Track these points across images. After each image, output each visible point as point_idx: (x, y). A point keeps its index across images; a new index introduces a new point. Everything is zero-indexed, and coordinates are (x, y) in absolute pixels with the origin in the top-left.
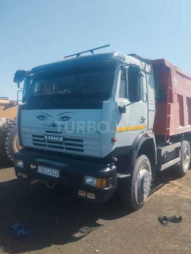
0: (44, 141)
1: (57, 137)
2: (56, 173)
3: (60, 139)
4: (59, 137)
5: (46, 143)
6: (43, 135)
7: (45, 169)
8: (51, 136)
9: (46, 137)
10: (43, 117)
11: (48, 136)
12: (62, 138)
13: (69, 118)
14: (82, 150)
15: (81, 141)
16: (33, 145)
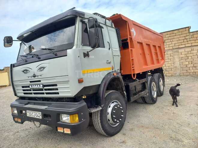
0: (30, 90)
1: (38, 85)
2: (39, 115)
3: (40, 86)
4: (39, 85)
5: (32, 92)
6: (28, 85)
7: (32, 113)
8: (34, 85)
9: (30, 87)
10: (27, 70)
11: (32, 85)
12: (42, 85)
13: (44, 68)
14: (58, 93)
15: (56, 85)
16: (24, 95)
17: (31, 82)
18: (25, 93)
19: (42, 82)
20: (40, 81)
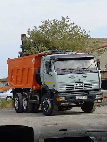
1: (81, 84)
5: (74, 88)
8: (78, 84)
10: (73, 77)
13: (86, 77)
14: (91, 88)
15: (91, 84)
16: (66, 90)
17: (75, 83)
18: (66, 89)
19: (84, 83)
20: (83, 82)
